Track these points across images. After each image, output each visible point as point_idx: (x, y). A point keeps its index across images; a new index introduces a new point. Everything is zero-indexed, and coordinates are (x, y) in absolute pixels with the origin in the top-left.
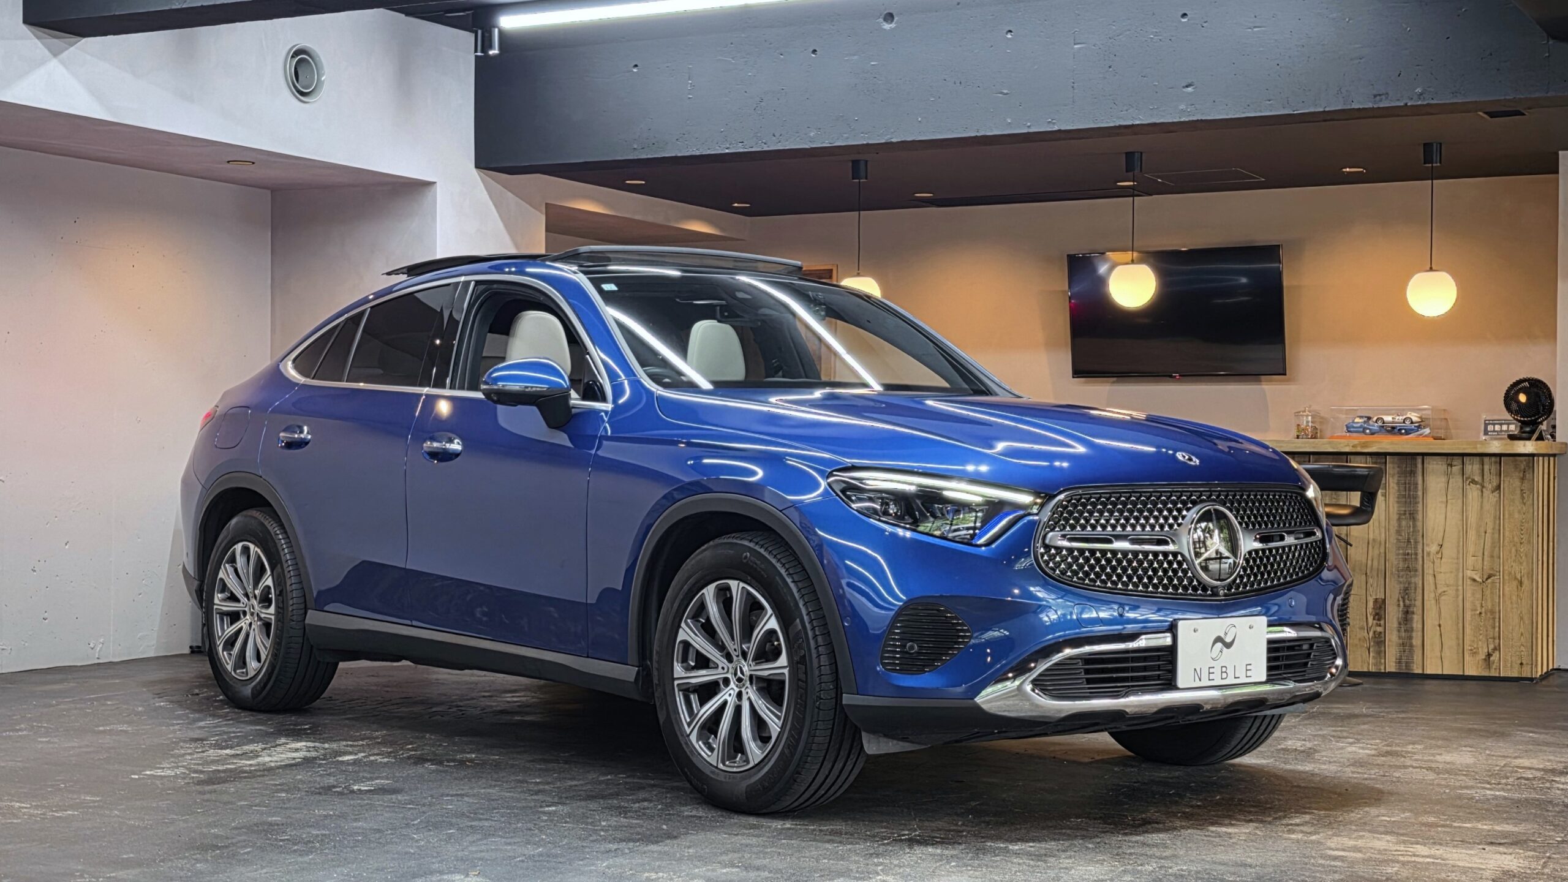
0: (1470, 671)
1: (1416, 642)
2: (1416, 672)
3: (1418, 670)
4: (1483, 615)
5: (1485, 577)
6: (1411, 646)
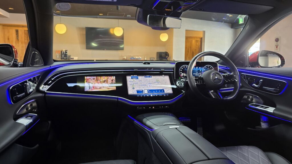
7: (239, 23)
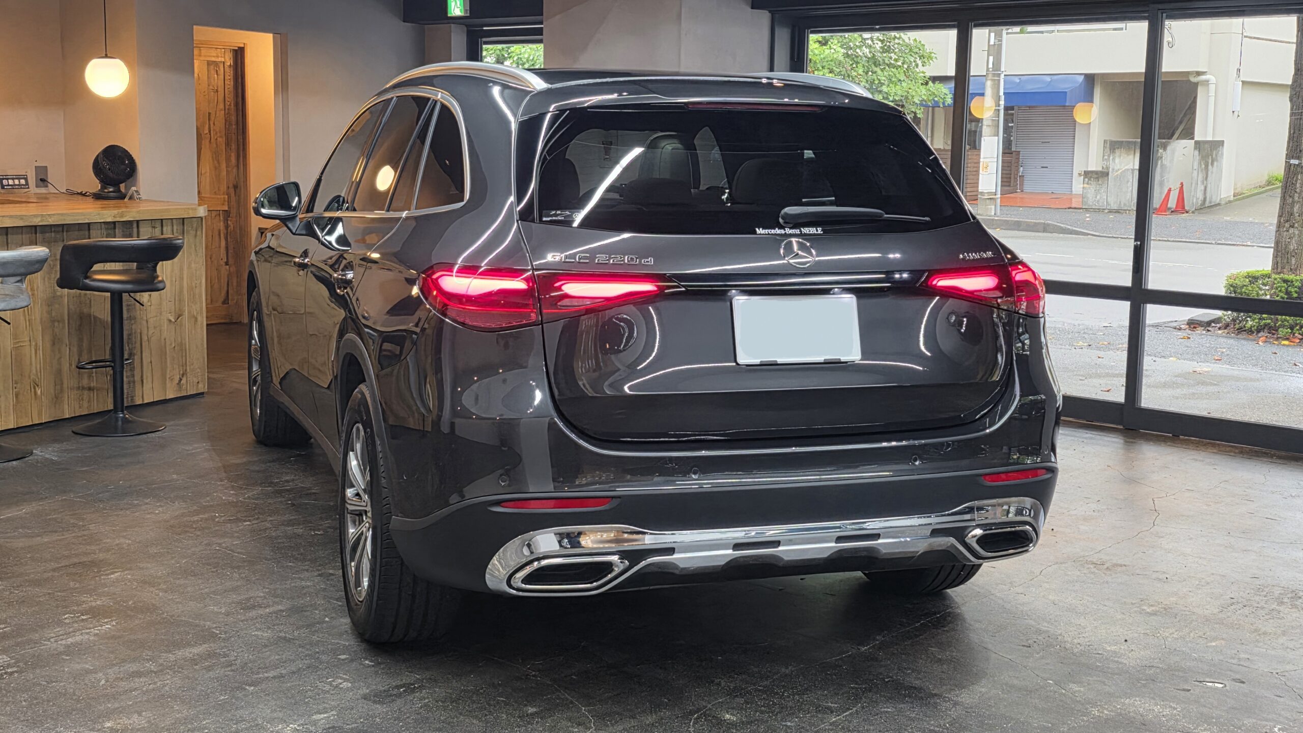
0: (170, 396)
1: (137, 378)
2: (138, 403)
3: (139, 402)
4: (176, 348)
5: (177, 317)
6: (134, 382)
7: (449, 15)
